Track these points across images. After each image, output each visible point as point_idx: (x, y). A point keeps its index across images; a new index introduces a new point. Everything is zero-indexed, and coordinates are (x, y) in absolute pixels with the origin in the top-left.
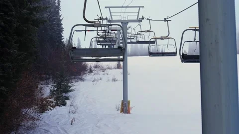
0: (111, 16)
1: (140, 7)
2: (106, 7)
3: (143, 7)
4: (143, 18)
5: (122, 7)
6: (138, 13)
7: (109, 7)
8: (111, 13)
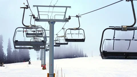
0: (39, 15)
1: (67, 7)
2: (34, 6)
3: (70, 7)
4: (70, 18)
5: (50, 6)
6: (65, 13)
7: (37, 6)
8: (38, 12)
